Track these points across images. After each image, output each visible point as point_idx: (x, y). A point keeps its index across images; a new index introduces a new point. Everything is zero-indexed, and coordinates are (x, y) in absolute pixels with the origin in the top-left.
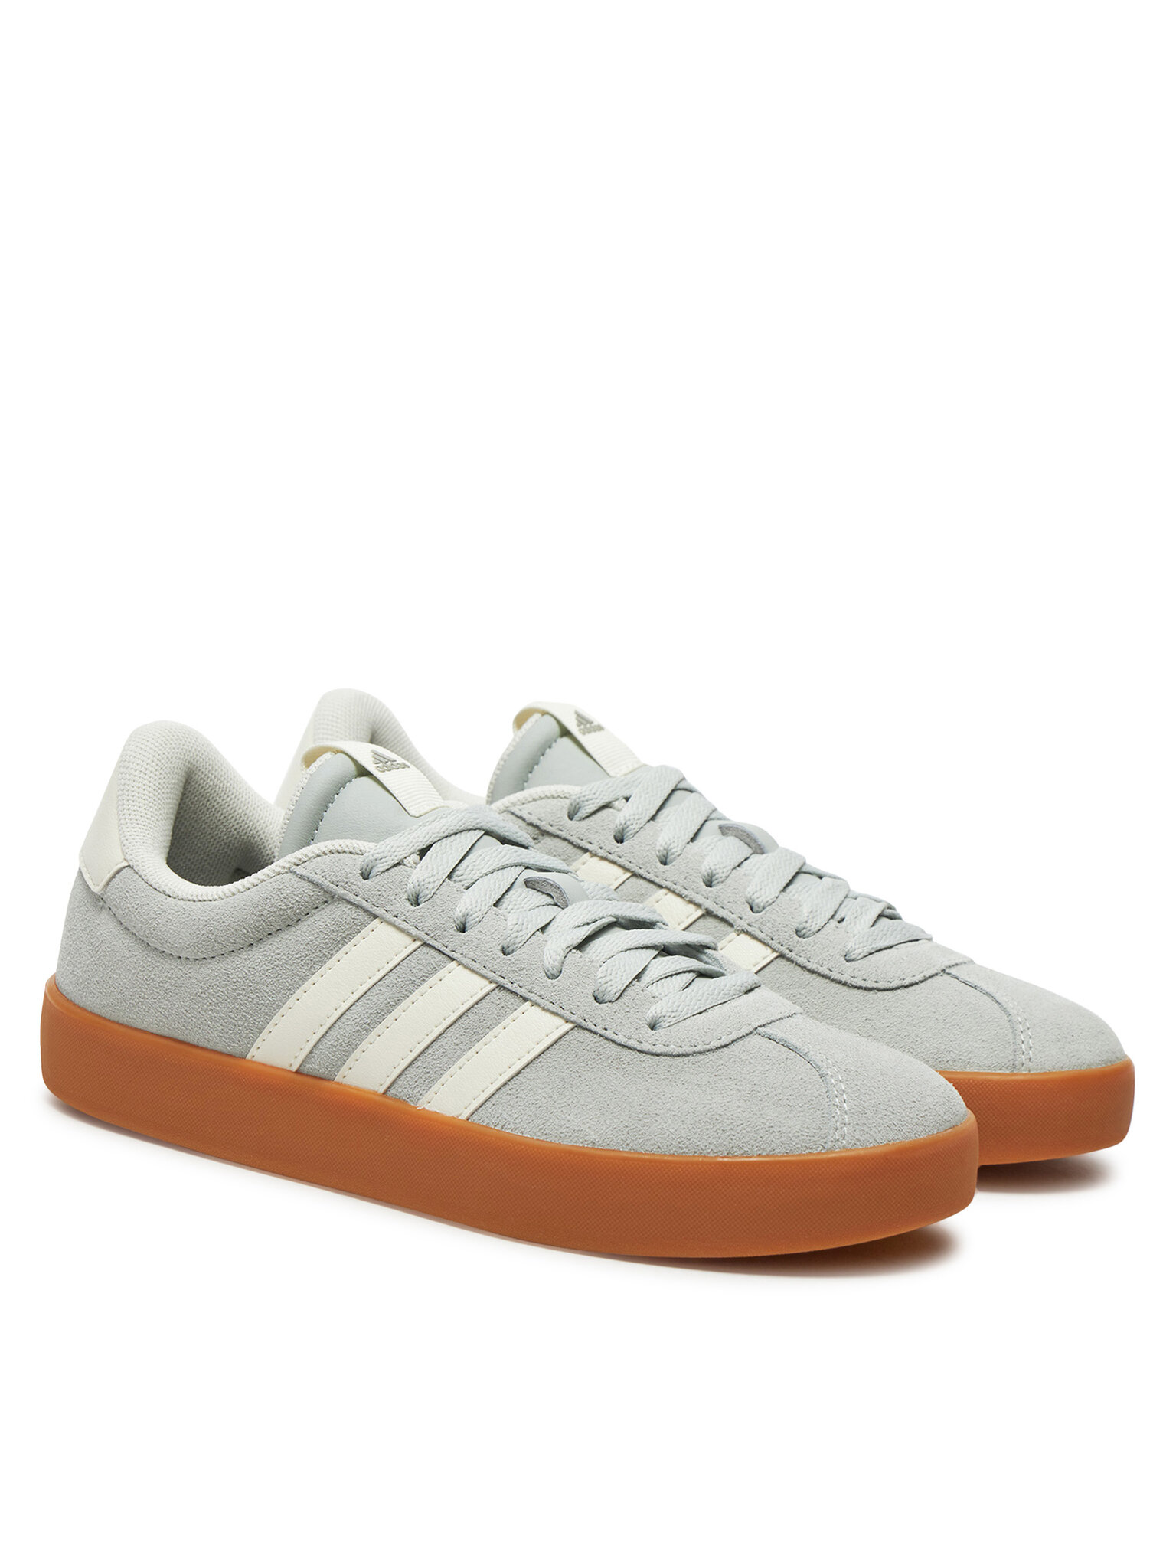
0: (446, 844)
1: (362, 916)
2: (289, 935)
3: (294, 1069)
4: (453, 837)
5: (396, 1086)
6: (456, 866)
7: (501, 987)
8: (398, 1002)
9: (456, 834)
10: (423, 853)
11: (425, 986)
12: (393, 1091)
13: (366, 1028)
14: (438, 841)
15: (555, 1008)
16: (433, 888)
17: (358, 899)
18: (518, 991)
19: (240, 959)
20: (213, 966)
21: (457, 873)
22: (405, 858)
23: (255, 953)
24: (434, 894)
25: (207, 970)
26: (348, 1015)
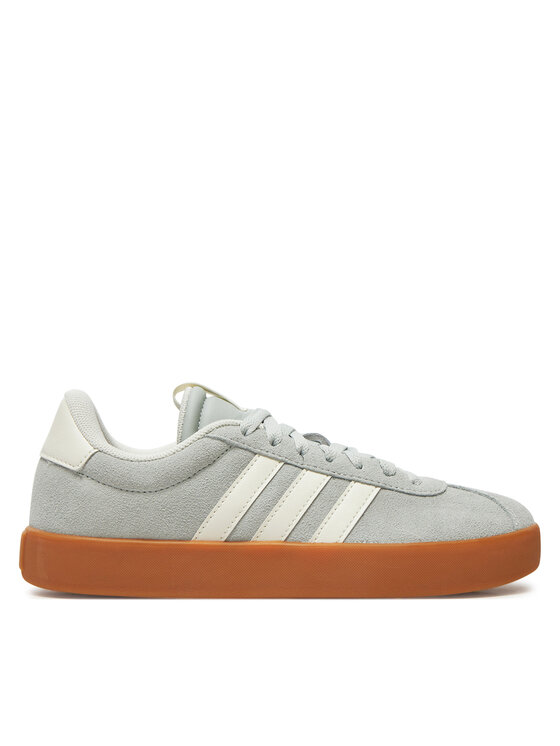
1: (249, 454)
2: (211, 469)
3: (224, 540)
5: (293, 535)
7: (333, 477)
8: (283, 493)
11: (293, 484)
12: (291, 538)
13: (268, 509)
15: (369, 482)
16: (281, 437)
17: (245, 446)
18: (345, 477)
19: (184, 486)
20: (169, 492)
22: (259, 425)
23: (193, 482)
24: (282, 439)
25: (165, 495)
26: (256, 504)
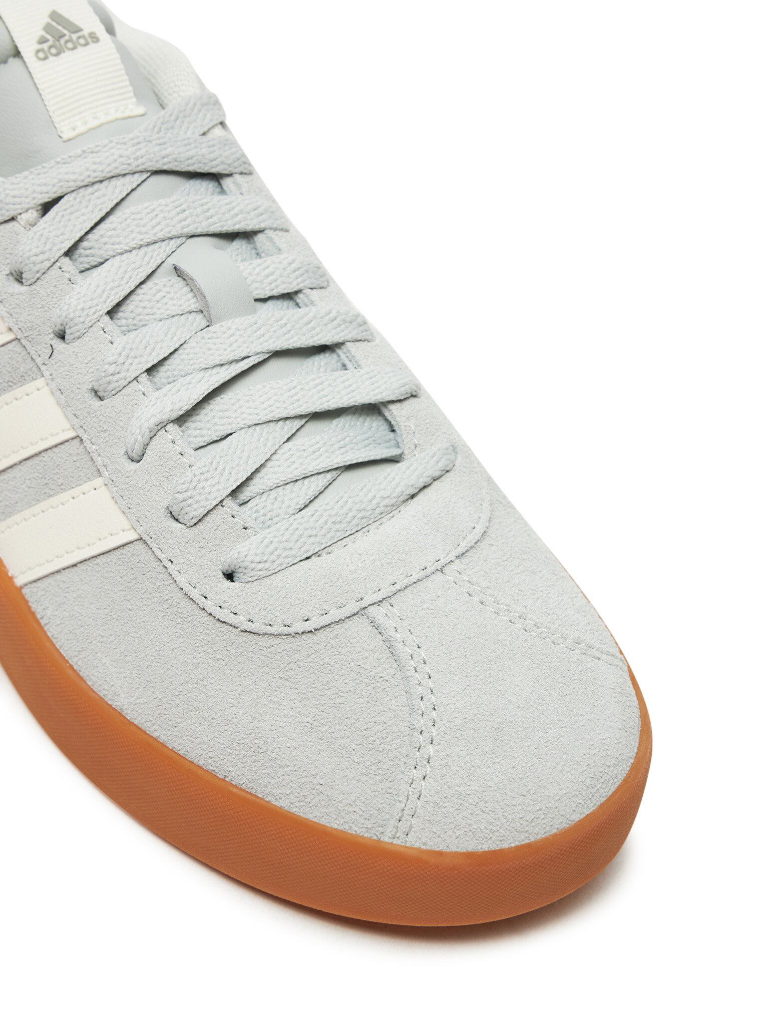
0: (83, 196)
4: (96, 186)
6: (87, 233)
9: (101, 181)
10: (46, 207)
14: (73, 191)
15: (123, 506)
16: (38, 272)
18: (95, 457)
21: (85, 244)
22: (20, 214)
24: (38, 279)
